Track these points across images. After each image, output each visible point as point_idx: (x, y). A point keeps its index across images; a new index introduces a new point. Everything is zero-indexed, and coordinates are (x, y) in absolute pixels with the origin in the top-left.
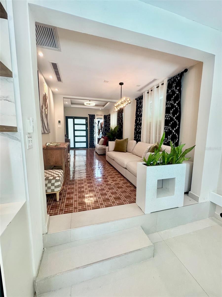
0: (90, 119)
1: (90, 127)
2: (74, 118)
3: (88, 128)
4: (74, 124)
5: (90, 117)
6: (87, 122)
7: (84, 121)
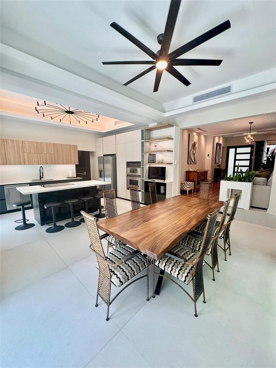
0: (257, 146)
1: (256, 156)
2: (236, 147)
3: (253, 157)
4: (236, 154)
5: (256, 144)
6: (253, 150)
7: (248, 150)
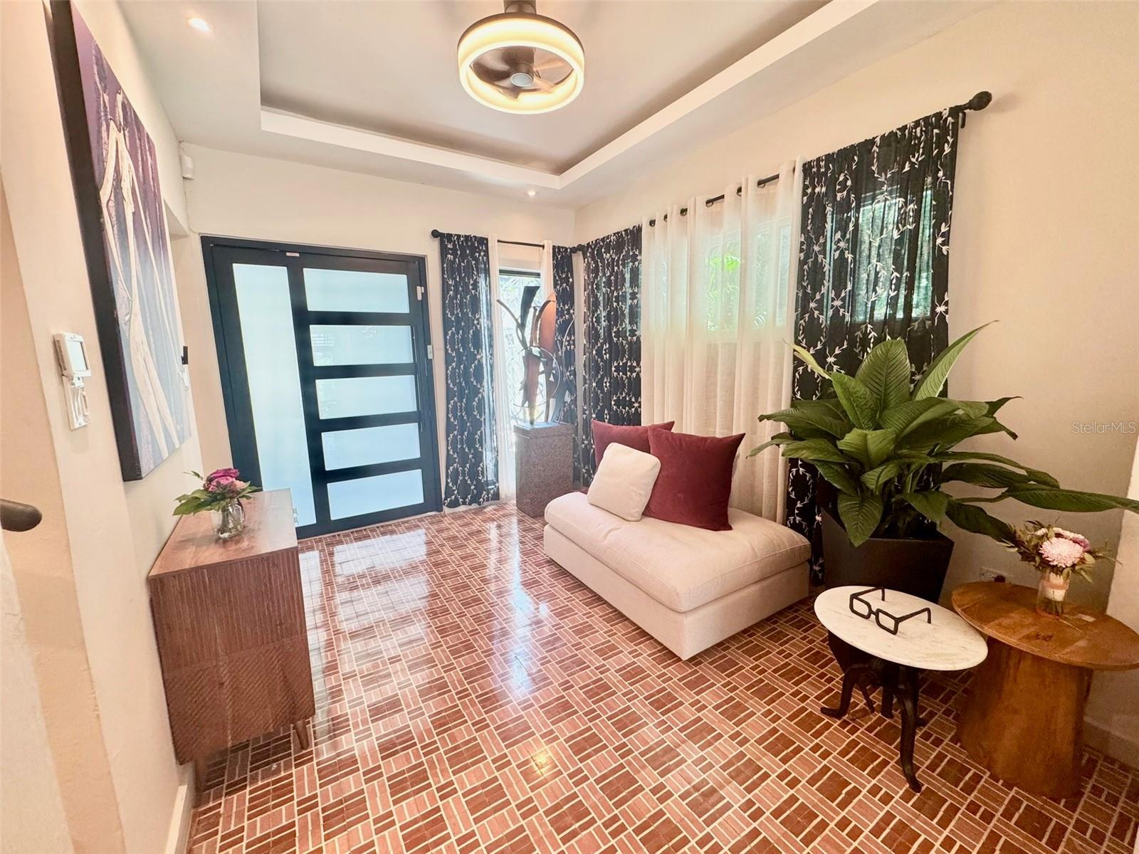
1: (449, 342)
3: (437, 351)
4: (304, 319)
5: (444, 252)
6: (425, 295)
